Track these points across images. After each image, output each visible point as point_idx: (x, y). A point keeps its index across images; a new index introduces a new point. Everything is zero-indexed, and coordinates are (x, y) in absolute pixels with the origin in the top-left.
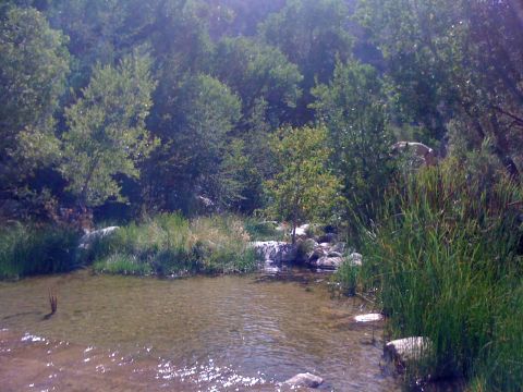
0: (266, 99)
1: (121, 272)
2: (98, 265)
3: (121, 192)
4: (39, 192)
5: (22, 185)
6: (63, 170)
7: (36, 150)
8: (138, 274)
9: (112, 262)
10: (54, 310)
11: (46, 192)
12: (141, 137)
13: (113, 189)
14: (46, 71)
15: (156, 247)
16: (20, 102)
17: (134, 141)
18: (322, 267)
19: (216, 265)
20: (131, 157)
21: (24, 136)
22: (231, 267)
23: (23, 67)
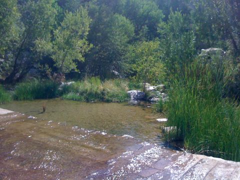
0: (147, 26)
1: (73, 99)
2: (64, 96)
3: (76, 67)
4: (44, 66)
5: (37, 63)
6: (53, 57)
7: (42, 48)
8: (79, 100)
9: (70, 95)
10: (44, 111)
11: (47, 66)
12: (85, 43)
13: (73, 66)
14: (47, 14)
15: (87, 90)
16: (37, 27)
17: (82, 45)
18: (153, 101)
19: (110, 98)
20: (81, 52)
21: (37, 42)
22: (116, 99)
23: (38, 12)
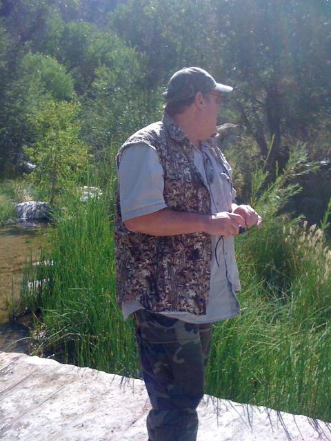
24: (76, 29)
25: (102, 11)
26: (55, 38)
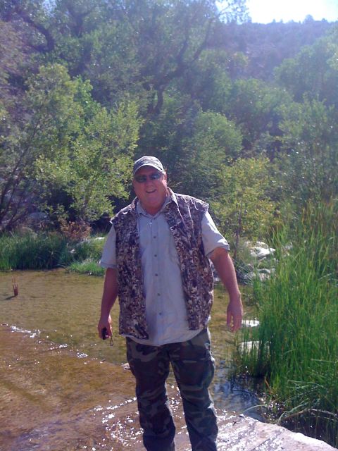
0: (270, 134)
2: (74, 266)
3: (114, 210)
4: (55, 209)
5: (42, 201)
6: (69, 191)
7: (47, 174)
9: (85, 264)
10: (15, 294)
11: (60, 208)
13: (108, 208)
17: (124, 169)
20: (122, 181)
24: (245, 87)
25: (262, 66)
26: (224, 95)
